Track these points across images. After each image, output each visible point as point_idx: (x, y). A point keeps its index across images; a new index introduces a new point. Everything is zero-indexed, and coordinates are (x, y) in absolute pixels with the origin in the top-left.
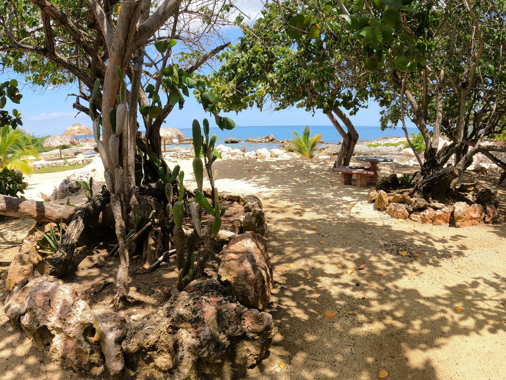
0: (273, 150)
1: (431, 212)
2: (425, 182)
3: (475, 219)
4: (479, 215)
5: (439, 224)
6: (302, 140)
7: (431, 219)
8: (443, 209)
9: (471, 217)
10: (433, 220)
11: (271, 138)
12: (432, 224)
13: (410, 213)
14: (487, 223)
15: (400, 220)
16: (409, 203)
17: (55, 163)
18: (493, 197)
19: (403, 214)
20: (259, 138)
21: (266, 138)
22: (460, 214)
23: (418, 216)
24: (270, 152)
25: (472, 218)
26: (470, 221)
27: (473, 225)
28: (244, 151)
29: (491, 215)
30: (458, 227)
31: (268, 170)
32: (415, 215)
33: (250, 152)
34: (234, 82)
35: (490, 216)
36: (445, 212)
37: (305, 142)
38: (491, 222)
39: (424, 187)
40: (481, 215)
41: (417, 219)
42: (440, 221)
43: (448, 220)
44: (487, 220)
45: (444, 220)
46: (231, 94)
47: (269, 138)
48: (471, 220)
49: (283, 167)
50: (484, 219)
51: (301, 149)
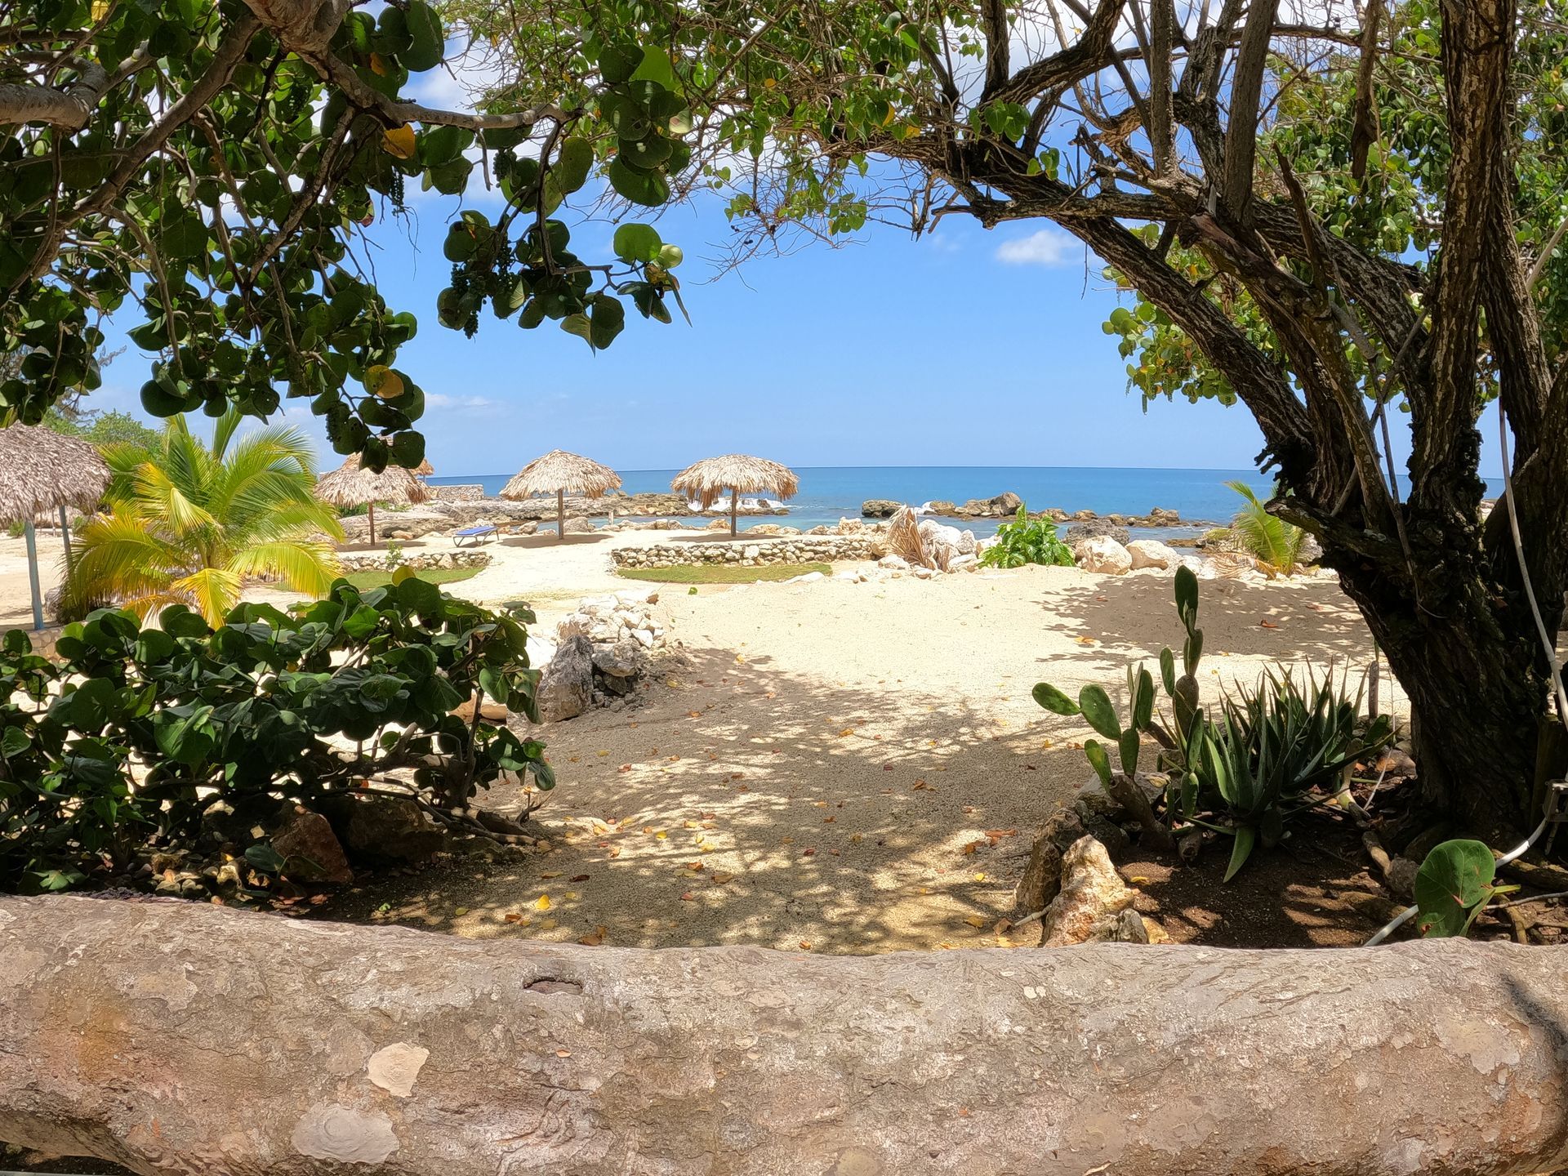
11: (1010, 505)
17: (360, 560)
20: (971, 502)
21: (993, 503)
47: (1003, 503)
51: (1264, 542)
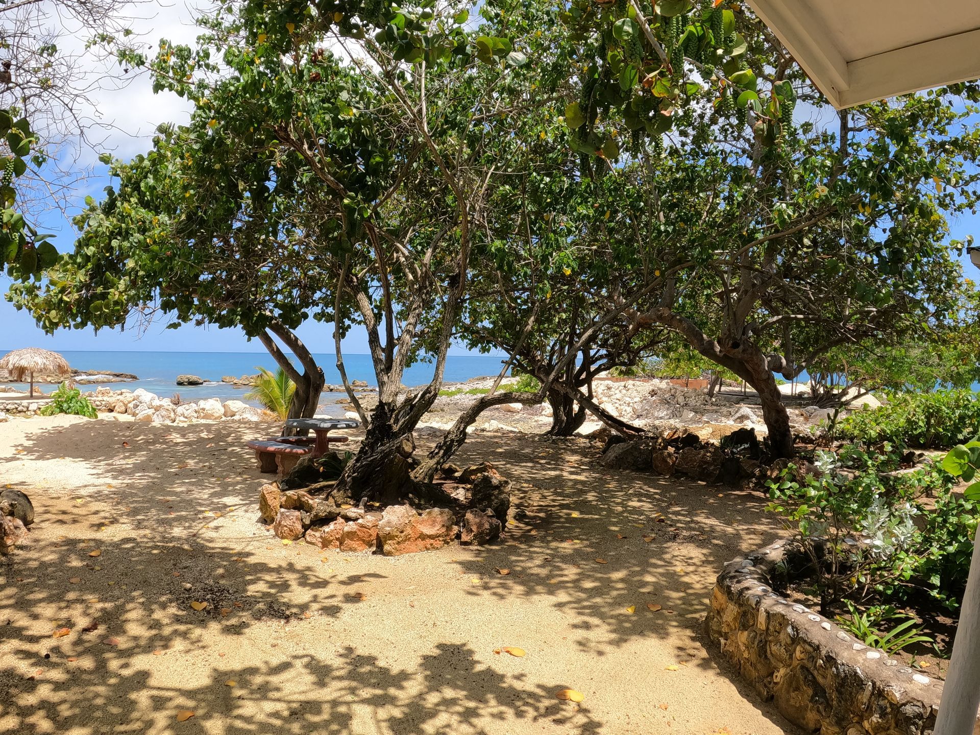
0: (229, 403)
1: (338, 527)
2: (359, 468)
3: (431, 537)
4: (444, 530)
5: (354, 550)
6: (274, 384)
7: (337, 539)
8: (360, 521)
9: (422, 534)
10: (342, 541)
12: (338, 550)
13: (306, 527)
14: (465, 543)
15: (285, 541)
16: (308, 509)
18: (496, 492)
19: (291, 531)
22: (388, 529)
23: (318, 534)
24: (224, 406)
25: (423, 537)
26: (420, 543)
27: (428, 549)
28: (177, 403)
29: (474, 528)
30: (389, 554)
31: (161, 443)
32: (313, 533)
33: (187, 406)
34: (87, 271)
35: (472, 531)
36: (362, 526)
37: (281, 388)
38: (476, 542)
39: (354, 478)
40: (449, 529)
41: (314, 541)
42: (354, 544)
43: (375, 541)
44: (465, 537)
45: (364, 541)
46: (76, 296)
48: (423, 539)
49: (191, 437)
50: (458, 536)
51: (271, 401)
